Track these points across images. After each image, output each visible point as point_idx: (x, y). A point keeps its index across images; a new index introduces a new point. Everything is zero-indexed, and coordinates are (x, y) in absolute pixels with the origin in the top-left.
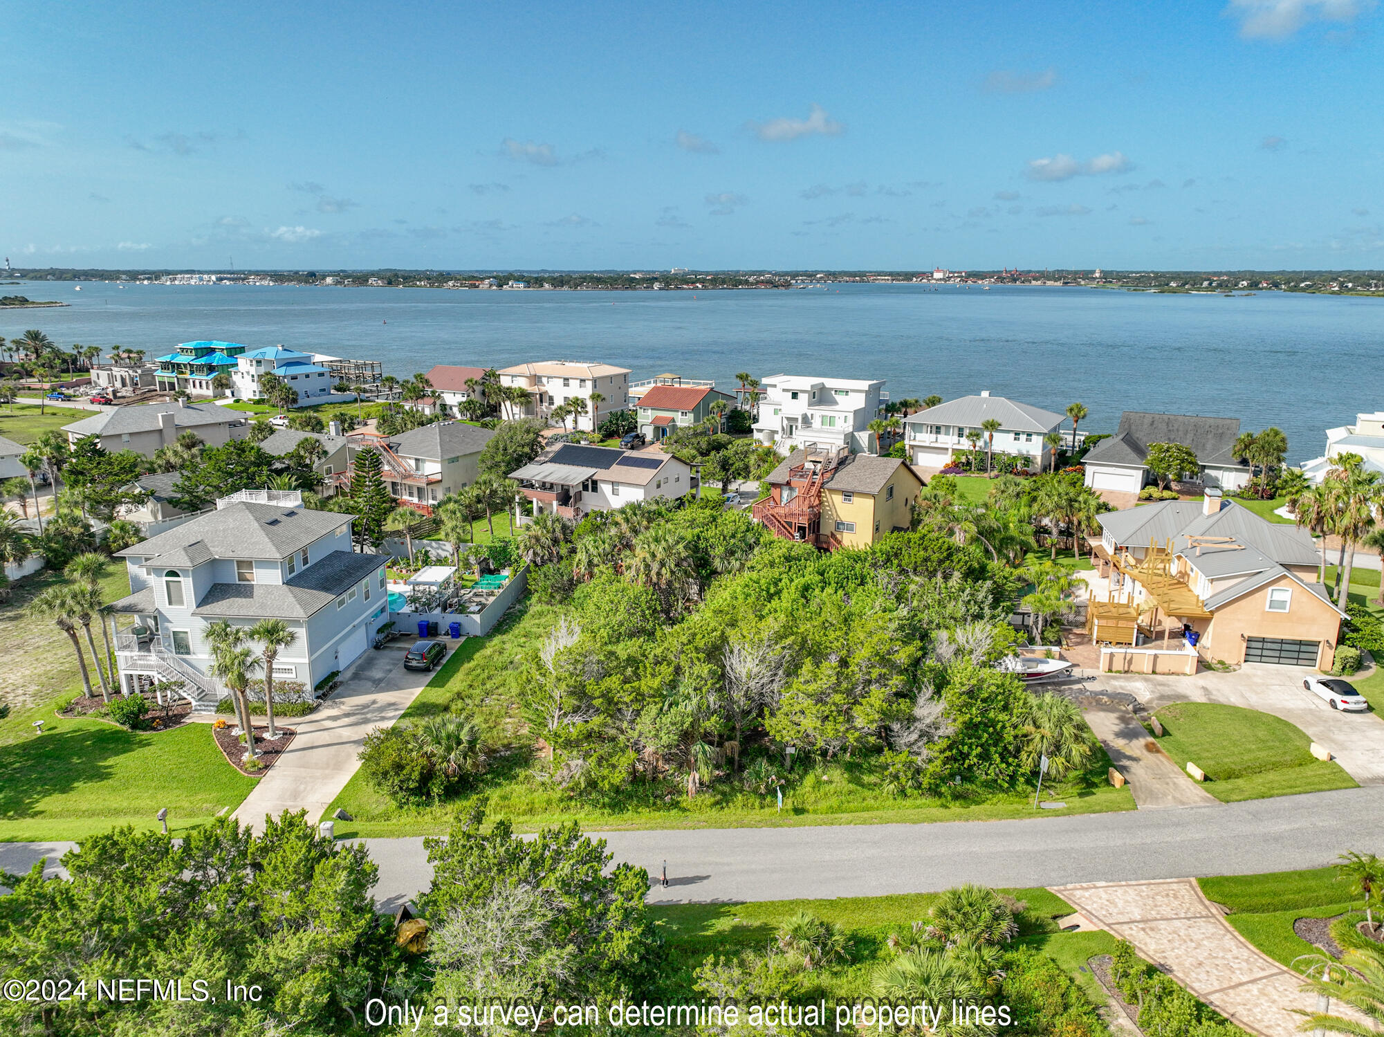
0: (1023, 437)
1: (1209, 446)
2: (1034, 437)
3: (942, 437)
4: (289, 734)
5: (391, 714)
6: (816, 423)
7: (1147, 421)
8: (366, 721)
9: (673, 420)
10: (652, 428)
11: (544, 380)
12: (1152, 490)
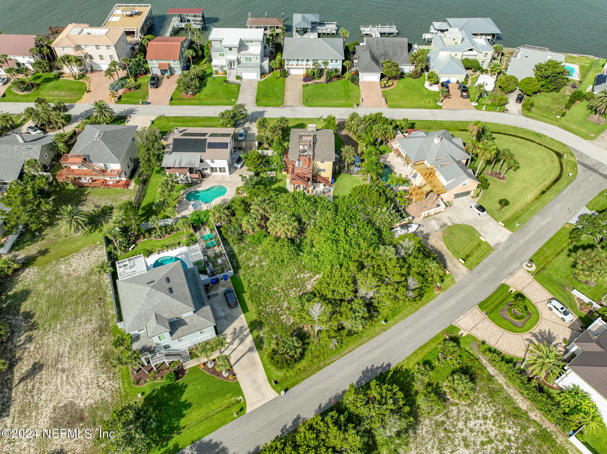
0: (334, 61)
1: (399, 54)
2: (339, 61)
3: (300, 63)
4: (227, 358)
5: (246, 333)
6: (243, 61)
7: (375, 42)
8: (242, 341)
9: (169, 65)
10: (159, 70)
11: (83, 47)
12: (384, 81)
